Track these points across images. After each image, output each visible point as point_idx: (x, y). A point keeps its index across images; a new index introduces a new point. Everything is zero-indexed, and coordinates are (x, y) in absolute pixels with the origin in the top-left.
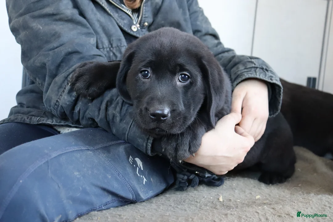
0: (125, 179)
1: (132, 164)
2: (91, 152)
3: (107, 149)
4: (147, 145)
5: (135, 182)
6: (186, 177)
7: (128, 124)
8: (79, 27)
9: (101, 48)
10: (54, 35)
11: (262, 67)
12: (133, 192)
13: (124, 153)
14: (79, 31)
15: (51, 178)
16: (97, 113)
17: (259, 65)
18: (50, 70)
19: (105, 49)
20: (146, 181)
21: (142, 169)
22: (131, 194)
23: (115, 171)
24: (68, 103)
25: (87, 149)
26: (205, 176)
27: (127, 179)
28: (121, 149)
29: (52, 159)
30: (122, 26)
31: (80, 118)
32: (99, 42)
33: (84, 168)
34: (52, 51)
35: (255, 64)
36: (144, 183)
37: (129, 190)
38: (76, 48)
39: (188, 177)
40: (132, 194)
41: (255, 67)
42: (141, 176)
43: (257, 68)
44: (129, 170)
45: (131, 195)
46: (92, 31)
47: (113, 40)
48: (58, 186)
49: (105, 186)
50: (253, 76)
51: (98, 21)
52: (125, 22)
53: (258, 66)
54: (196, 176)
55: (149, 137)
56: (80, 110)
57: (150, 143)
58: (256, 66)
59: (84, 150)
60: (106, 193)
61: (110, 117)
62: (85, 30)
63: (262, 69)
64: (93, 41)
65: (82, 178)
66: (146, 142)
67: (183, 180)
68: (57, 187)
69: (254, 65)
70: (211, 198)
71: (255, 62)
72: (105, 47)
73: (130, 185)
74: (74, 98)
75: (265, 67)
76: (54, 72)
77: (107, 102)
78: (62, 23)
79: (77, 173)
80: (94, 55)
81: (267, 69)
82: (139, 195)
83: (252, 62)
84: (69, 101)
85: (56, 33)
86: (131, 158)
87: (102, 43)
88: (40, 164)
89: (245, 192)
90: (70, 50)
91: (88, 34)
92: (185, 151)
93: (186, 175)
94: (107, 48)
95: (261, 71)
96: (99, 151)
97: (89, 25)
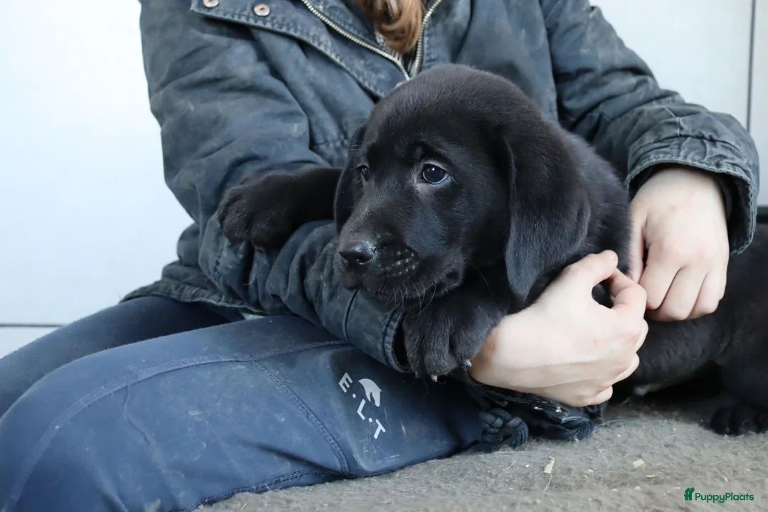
0: (323, 424)
1: (345, 391)
2: (243, 367)
3: (287, 360)
4: (383, 347)
5: (347, 433)
6: (499, 422)
7: (343, 301)
8: (270, 102)
9: (321, 144)
10: (215, 122)
11: (700, 133)
12: (341, 453)
13: (328, 366)
14: (268, 110)
15: (129, 421)
16: (282, 285)
17: (693, 131)
18: (202, 197)
19: (331, 145)
20: (384, 431)
21: (378, 404)
22: (337, 457)
23: (300, 407)
24: (230, 267)
25: (233, 359)
26: (561, 420)
27: (327, 425)
28: (323, 359)
29: (139, 382)
30: (372, 89)
31: (260, 297)
32: (316, 130)
33: (217, 401)
34: (207, 158)
35: (681, 129)
36: (376, 436)
37: (332, 449)
38: (253, 150)
39: (505, 422)
40: (340, 460)
41: (681, 136)
42: (371, 420)
43: (687, 136)
44: (336, 405)
45: (337, 461)
46: (296, 107)
47: (346, 123)
48: (145, 438)
49: (265, 441)
50: (667, 159)
51: (312, 85)
52: (382, 76)
53: (690, 133)
54: (524, 423)
55: (386, 330)
56: (256, 281)
57: (389, 343)
58: (683, 133)
59: (228, 362)
60: (276, 458)
61: (311, 291)
62: (280, 107)
63: (701, 137)
64: (298, 128)
65: (207, 422)
66: (381, 340)
67: (491, 426)
68: (141, 441)
69: (678, 131)
70: (527, 466)
71: (682, 124)
72: (329, 138)
73: (333, 438)
74: (241, 256)
75: (707, 134)
76: (213, 202)
77: (303, 257)
78: (237, 94)
79: (197, 413)
80: (294, 162)
81: (715, 137)
82: (355, 462)
83: (675, 124)
84: (232, 263)
85: (218, 117)
86: (347, 380)
87: (324, 132)
88: (108, 392)
89: (624, 453)
90: (240, 155)
91: (289, 116)
92: (440, 352)
93: (501, 417)
94: (334, 142)
95: (697, 143)
96: (266, 363)
97: (290, 96)
